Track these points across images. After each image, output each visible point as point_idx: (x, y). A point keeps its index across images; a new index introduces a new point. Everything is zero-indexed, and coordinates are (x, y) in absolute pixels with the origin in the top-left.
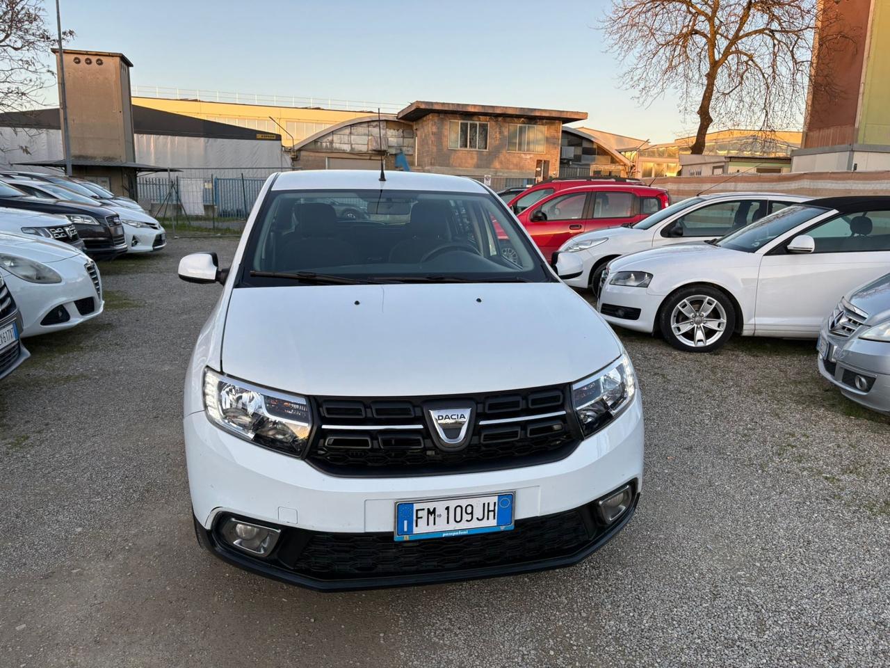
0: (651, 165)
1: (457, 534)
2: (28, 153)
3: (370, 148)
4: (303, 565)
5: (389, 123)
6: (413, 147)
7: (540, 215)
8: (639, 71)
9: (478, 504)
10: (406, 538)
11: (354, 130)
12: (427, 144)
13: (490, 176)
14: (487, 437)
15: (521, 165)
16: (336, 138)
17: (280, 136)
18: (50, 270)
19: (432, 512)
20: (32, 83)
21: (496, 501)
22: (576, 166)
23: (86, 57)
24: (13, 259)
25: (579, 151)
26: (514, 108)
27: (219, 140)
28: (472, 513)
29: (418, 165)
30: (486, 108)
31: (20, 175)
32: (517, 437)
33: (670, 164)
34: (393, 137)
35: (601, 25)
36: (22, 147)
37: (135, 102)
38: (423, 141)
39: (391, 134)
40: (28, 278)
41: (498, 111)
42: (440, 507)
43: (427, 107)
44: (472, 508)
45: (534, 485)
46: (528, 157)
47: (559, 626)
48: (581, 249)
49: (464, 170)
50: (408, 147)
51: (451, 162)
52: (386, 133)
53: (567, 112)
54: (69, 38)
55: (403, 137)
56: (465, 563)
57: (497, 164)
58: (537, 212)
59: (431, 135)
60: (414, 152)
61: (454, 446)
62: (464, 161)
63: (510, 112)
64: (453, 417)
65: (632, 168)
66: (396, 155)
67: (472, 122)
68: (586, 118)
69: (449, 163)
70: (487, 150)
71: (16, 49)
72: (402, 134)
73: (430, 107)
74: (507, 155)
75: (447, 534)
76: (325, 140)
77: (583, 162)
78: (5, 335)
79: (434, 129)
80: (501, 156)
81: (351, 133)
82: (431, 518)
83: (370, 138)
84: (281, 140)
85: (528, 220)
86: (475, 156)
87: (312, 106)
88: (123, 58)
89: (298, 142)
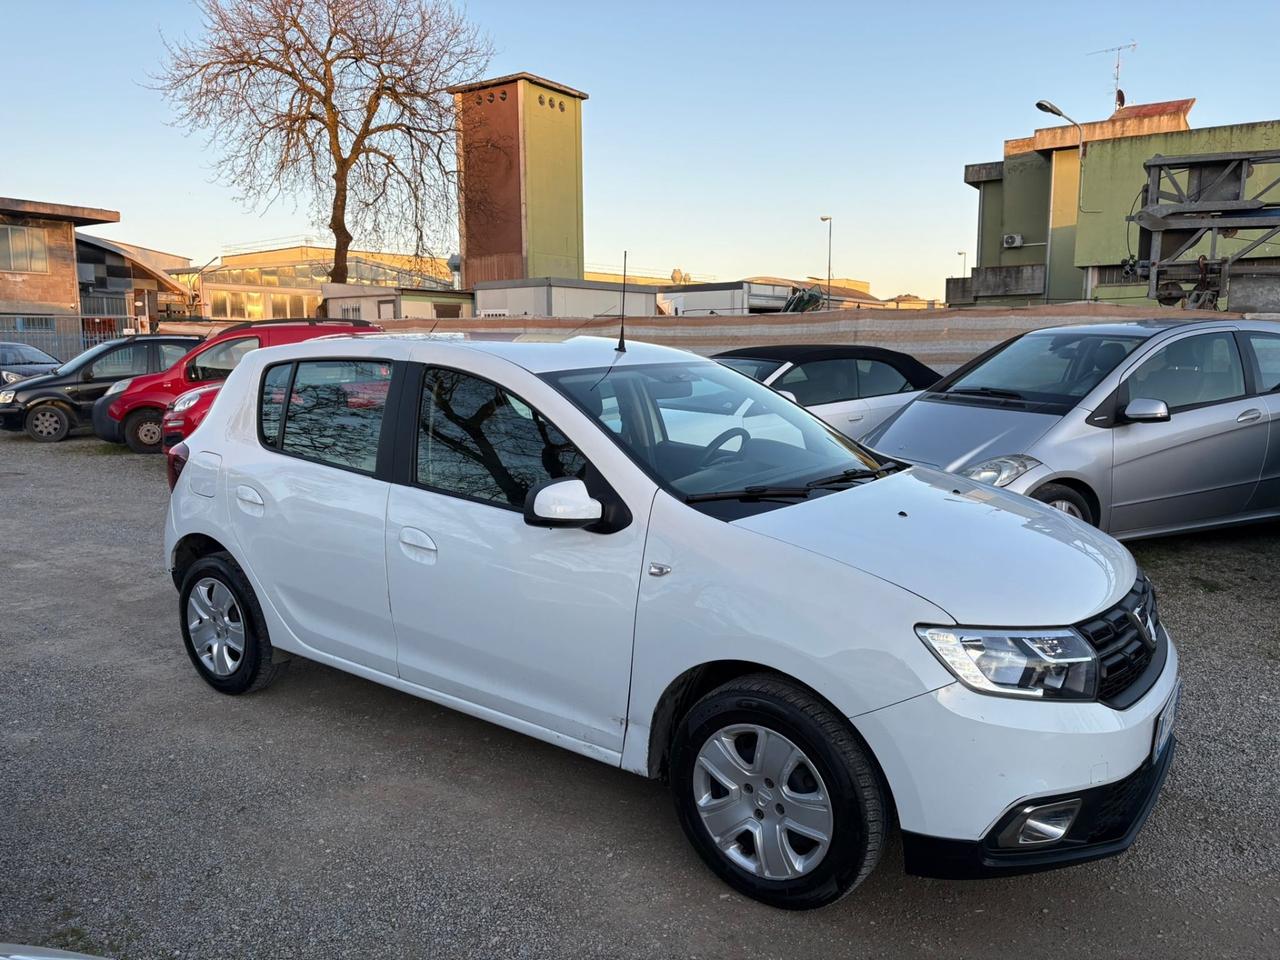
0: (224, 294)
8: (241, 161)
15: (8, 291)
22: (100, 295)
25: (102, 271)
33: (251, 294)
35: (160, 84)
46: (19, 279)
53: (83, 208)
65: (194, 298)
68: (118, 220)
77: (111, 289)
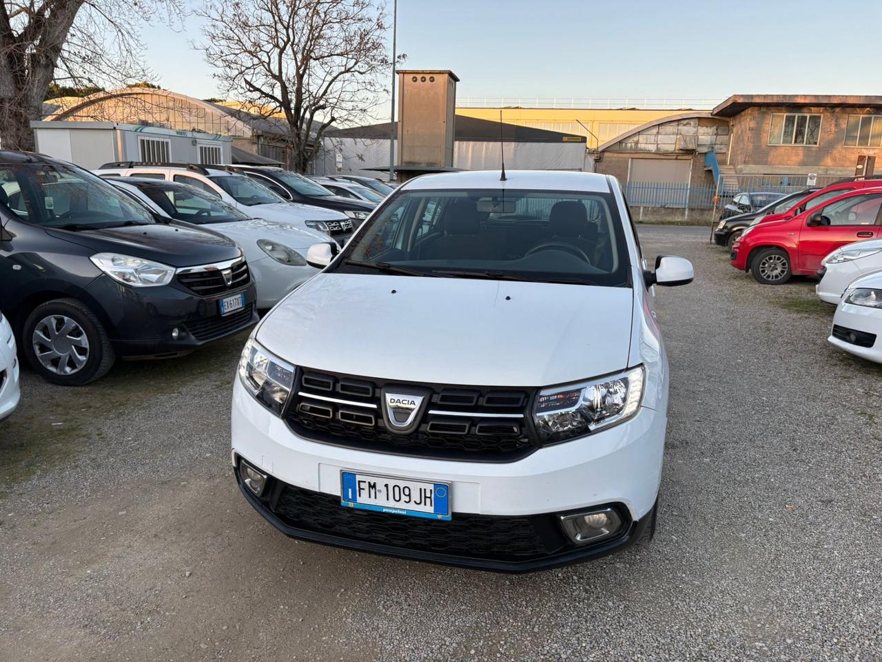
1: (396, 512)
2: (363, 160)
3: (677, 148)
4: (281, 510)
5: (701, 120)
6: (727, 145)
7: (819, 219)
9: (415, 488)
10: (351, 505)
11: (662, 129)
12: (743, 140)
13: (816, 175)
14: (433, 427)
16: (642, 138)
17: (586, 138)
18: (299, 255)
19: (372, 486)
20: (369, 101)
21: (433, 489)
23: (422, 75)
24: (272, 244)
26: (857, 96)
27: (528, 145)
28: (409, 495)
29: (730, 164)
30: (820, 98)
31: (344, 178)
32: (464, 431)
34: (706, 135)
36: (358, 155)
37: (458, 112)
38: (739, 137)
39: (703, 132)
40: (281, 260)
41: (836, 101)
42: (380, 484)
43: (746, 101)
44: (410, 491)
45: (474, 482)
47: (503, 632)
48: (845, 260)
49: (785, 168)
50: (721, 144)
51: (769, 160)
52: (697, 130)
54: (402, 60)
55: (717, 134)
56: (411, 543)
57: (828, 161)
58: (815, 216)
59: (748, 131)
60: (728, 150)
61: (400, 429)
62: (786, 158)
63: (851, 101)
64: (404, 402)
66: (705, 153)
67: (800, 114)
69: (767, 161)
70: (818, 145)
71: (361, 73)
72: (716, 131)
73: (750, 101)
74: (843, 151)
75: (387, 510)
76: (631, 141)
78: (232, 302)
79: (753, 124)
80: (835, 152)
81: (658, 133)
82: (373, 491)
83: (678, 137)
84: (586, 142)
85: (804, 223)
86: (801, 152)
87: (627, 107)
88: (451, 75)
89: (603, 143)
